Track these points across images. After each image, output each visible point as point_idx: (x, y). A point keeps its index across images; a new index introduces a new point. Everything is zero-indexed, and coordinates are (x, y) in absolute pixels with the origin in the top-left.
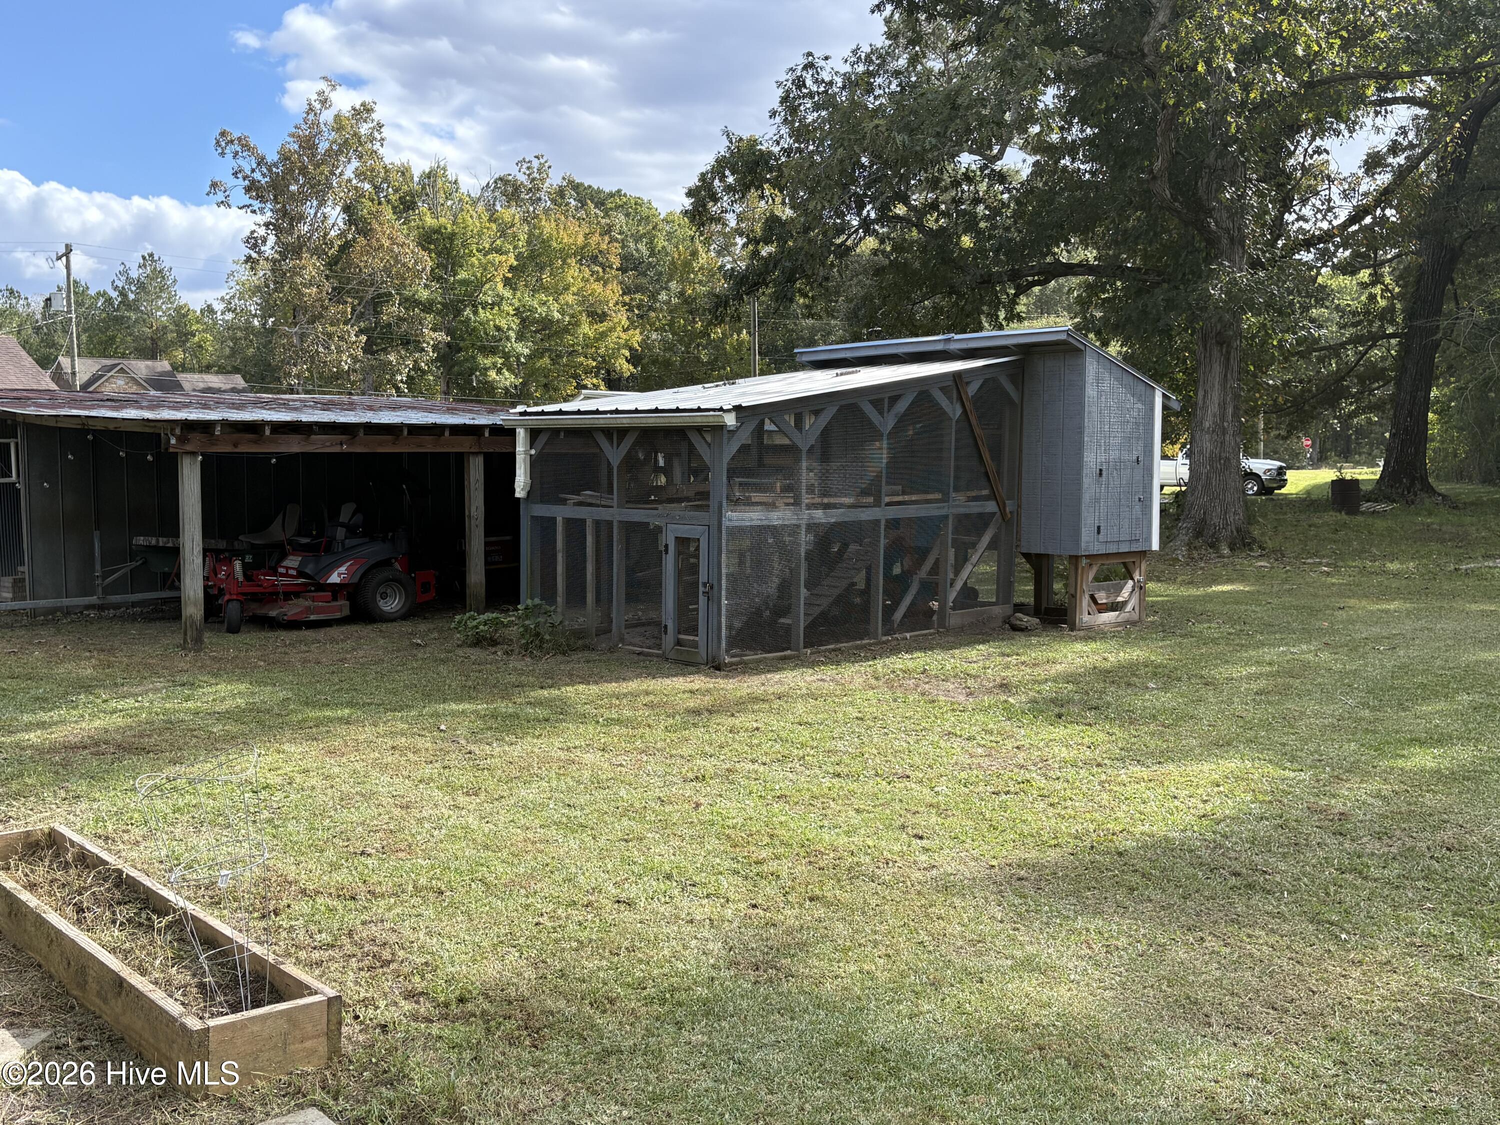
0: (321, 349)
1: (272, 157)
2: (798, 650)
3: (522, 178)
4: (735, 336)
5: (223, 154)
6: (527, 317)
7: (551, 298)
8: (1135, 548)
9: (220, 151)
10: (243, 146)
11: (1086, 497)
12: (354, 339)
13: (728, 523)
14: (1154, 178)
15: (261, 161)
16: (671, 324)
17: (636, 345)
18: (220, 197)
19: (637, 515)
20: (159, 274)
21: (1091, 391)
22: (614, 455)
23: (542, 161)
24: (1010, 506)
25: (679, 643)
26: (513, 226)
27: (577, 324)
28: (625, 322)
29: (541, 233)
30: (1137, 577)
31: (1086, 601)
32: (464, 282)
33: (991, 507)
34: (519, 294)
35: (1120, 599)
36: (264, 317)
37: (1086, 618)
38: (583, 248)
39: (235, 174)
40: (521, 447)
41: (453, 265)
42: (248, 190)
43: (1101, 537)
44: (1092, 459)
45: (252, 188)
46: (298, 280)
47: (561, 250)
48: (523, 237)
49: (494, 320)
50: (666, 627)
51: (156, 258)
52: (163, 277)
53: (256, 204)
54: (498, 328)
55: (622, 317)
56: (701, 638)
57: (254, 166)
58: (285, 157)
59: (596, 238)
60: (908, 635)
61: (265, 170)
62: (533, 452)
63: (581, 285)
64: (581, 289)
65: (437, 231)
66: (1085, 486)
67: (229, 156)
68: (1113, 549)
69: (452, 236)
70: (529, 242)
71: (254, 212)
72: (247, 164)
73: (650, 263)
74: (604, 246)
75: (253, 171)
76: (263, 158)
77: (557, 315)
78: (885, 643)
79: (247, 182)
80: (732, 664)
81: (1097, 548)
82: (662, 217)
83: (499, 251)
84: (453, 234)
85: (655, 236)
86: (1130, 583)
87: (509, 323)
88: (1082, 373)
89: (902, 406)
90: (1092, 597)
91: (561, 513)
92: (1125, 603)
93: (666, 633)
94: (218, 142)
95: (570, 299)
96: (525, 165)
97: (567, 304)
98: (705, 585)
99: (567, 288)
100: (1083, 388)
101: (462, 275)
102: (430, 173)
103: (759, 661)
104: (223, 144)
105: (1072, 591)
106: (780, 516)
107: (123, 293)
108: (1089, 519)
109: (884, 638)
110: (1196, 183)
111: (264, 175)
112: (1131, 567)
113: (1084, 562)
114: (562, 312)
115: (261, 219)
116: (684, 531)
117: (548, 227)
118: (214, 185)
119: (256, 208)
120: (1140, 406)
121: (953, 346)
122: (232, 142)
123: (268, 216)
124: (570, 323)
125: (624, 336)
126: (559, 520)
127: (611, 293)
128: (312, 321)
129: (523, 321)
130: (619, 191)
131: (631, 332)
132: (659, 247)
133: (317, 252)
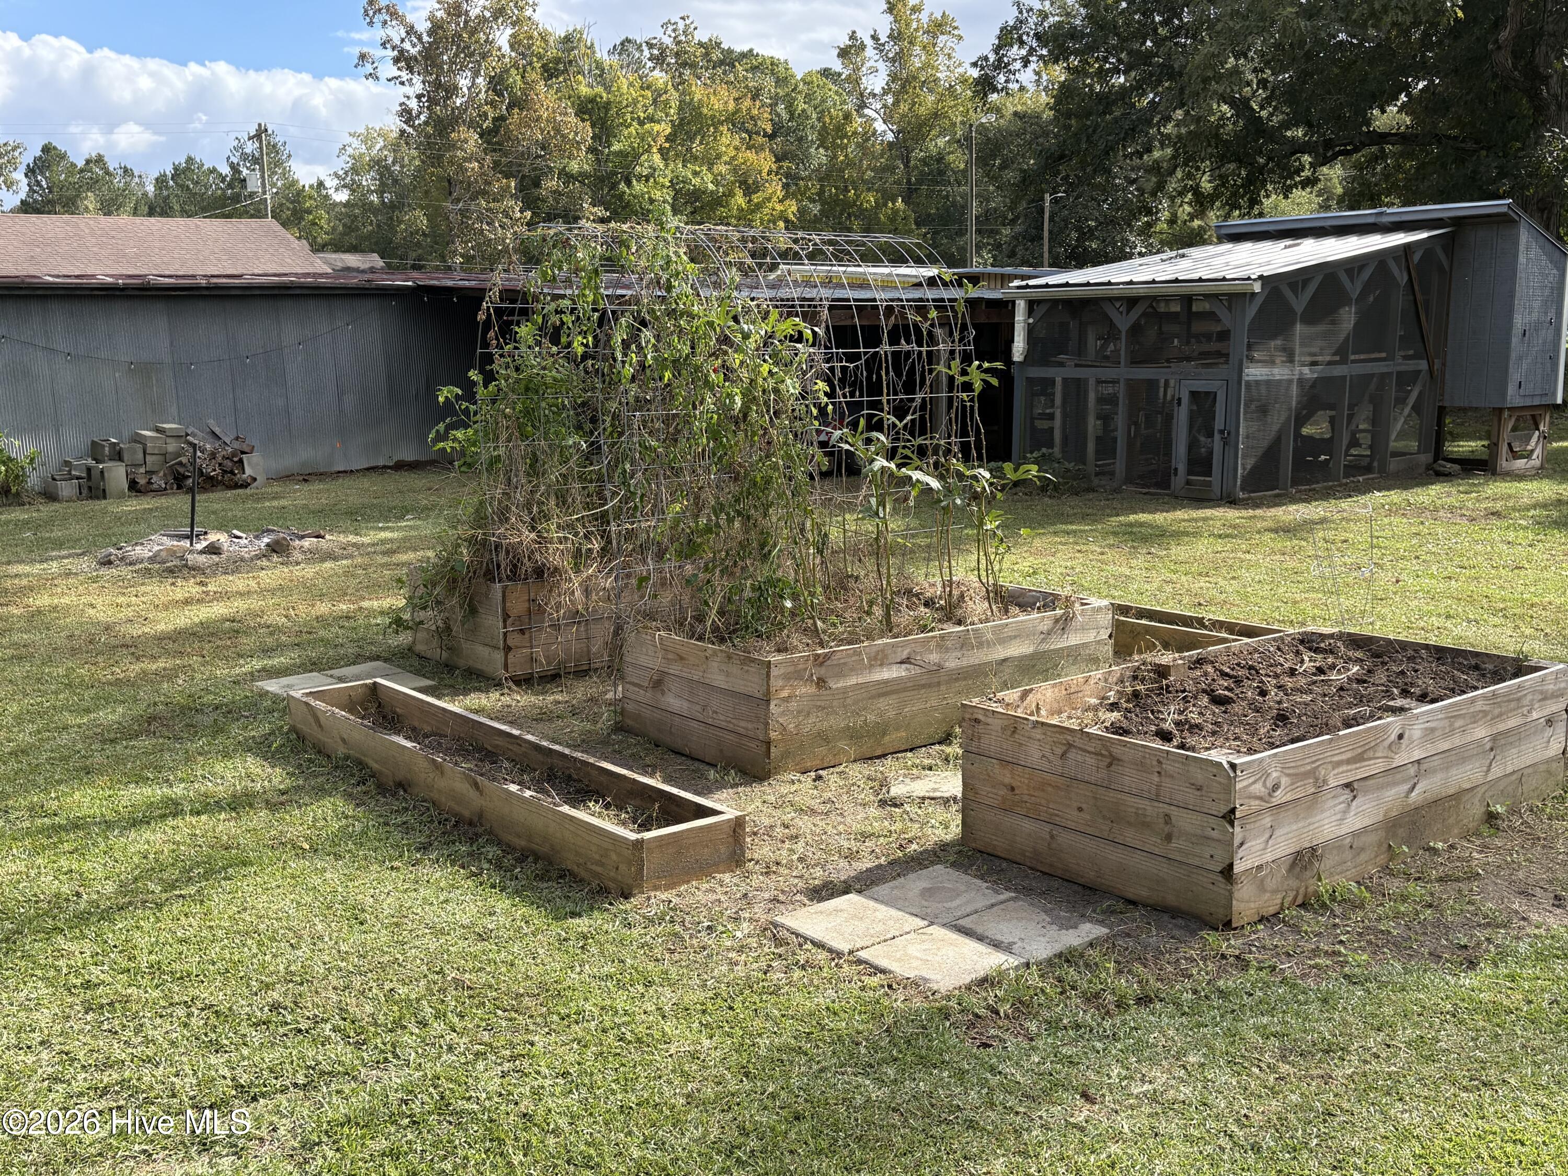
0: (485, 227)
1: (423, 26)
2: (1286, 489)
3: (668, 41)
4: (890, 205)
5: (371, 23)
6: (681, 189)
7: (704, 168)
8: (1545, 401)
9: (368, 20)
10: (391, 15)
11: (1513, 355)
12: (518, 215)
13: (1247, 378)
14: (1499, 48)
15: (411, 31)
16: (821, 193)
17: (791, 217)
18: (369, 68)
19: (1144, 373)
20: (274, 148)
21: (1522, 259)
22: (1123, 322)
23: (688, 22)
24: (1437, 365)
25: (1188, 483)
26: (666, 92)
27: (731, 194)
28: (780, 194)
29: (692, 100)
30: (1542, 428)
31: (1504, 449)
32: (620, 153)
33: (1423, 365)
34: (672, 165)
35: (1529, 448)
36: (381, 192)
37: (1504, 463)
38: (734, 114)
39: (384, 45)
40: (1020, 316)
41: (608, 136)
42: (396, 60)
43: (1522, 392)
44: (1519, 321)
45: (402, 58)
46: (459, 153)
47: (713, 117)
48: (674, 104)
49: (649, 192)
50: (1176, 469)
51: (270, 132)
52: (277, 153)
53: (405, 75)
54: (652, 201)
55: (775, 188)
56: (1215, 478)
57: (404, 35)
58: (436, 27)
59: (747, 103)
60: (1361, 479)
61: (415, 40)
62: (1031, 321)
63: (733, 153)
64: (733, 158)
65: (592, 100)
66: (1513, 345)
67: (378, 25)
68: (1528, 402)
69: (607, 105)
70: (680, 109)
71: (402, 83)
72: (396, 33)
73: (789, 128)
74: (755, 112)
75: (403, 40)
76: (412, 27)
77: (711, 187)
78: (1346, 484)
79: (396, 53)
80: (1244, 499)
81: (1518, 402)
82: (799, 78)
83: (651, 119)
84: (609, 103)
85: (795, 99)
86: (1537, 433)
87: (662, 195)
88: (1516, 243)
89: (1366, 274)
90: (1509, 445)
91: (1058, 375)
92: (1532, 451)
93: (1176, 474)
94: (366, 11)
95: (723, 169)
96: (671, 28)
97: (720, 174)
98: (1221, 432)
99: (718, 156)
100: (1516, 256)
101: (616, 147)
102: (566, 37)
103: (1261, 498)
104: (371, 13)
105: (1495, 440)
106: (1279, 372)
107: (235, 168)
108: (1515, 376)
109: (1344, 481)
110: (1533, 51)
111: (414, 46)
112: (1538, 418)
113: (1506, 414)
114: (716, 182)
115: (411, 91)
116: (1200, 386)
117: (698, 92)
118: (363, 57)
119: (404, 79)
120: (1555, 271)
121: (1385, 220)
122: (380, 10)
123: (418, 87)
124: (724, 195)
125: (779, 207)
126: (1059, 380)
127: (765, 162)
128: (474, 198)
129: (678, 192)
130: (751, 51)
131: (787, 202)
132: (799, 111)
133: (472, 125)
